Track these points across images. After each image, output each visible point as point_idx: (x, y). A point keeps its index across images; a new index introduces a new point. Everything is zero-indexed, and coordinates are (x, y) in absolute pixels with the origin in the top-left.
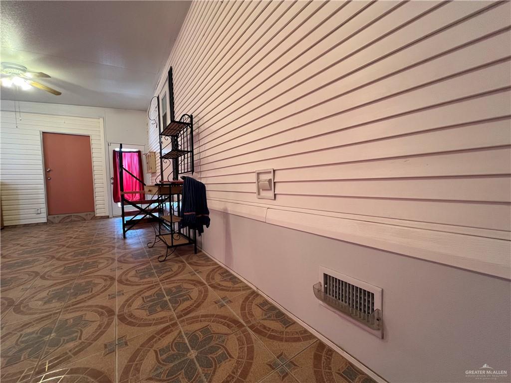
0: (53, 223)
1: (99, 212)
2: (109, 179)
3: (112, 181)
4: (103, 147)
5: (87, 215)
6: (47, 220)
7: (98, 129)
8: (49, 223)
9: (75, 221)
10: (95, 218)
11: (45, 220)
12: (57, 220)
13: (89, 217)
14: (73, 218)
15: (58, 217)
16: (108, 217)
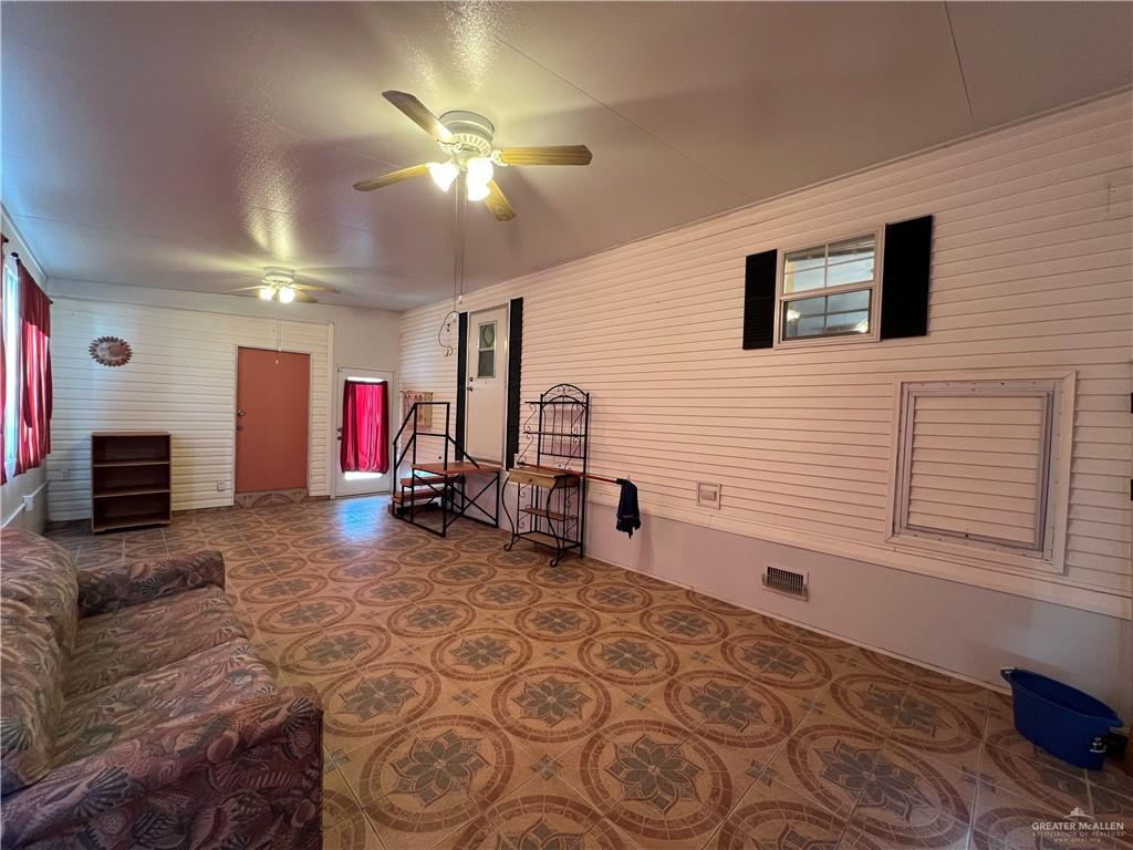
0: (242, 507)
1: (315, 489)
2: (335, 431)
3: (340, 434)
4: (330, 374)
5: (295, 493)
6: (235, 501)
7: (324, 343)
8: (237, 507)
9: (276, 504)
10: (307, 499)
11: (230, 502)
12: (248, 502)
13: (298, 498)
14: (274, 499)
15: (250, 496)
16: (328, 498)
